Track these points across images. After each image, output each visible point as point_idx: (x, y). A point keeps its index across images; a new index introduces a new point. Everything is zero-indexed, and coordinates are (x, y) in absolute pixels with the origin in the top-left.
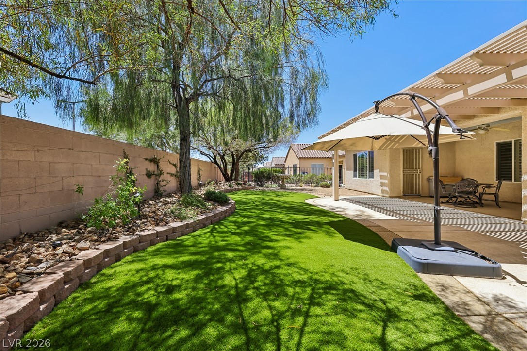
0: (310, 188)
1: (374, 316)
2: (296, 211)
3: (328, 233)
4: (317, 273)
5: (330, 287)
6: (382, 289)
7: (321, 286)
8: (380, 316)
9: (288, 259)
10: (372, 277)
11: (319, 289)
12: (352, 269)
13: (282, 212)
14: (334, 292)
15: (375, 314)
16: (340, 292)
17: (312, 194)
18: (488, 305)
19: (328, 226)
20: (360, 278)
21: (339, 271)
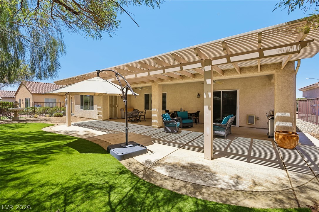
0: (46, 118)
1: (104, 192)
2: (36, 140)
3: (68, 153)
4: (66, 183)
5: (76, 189)
6: (105, 176)
7: (70, 190)
8: (107, 191)
9: (39, 181)
10: (100, 172)
11: (69, 193)
12: (88, 171)
13: (21, 143)
14: (80, 190)
15: (104, 191)
16: (83, 188)
17: (48, 123)
18: (144, 165)
19: (67, 147)
20: (93, 175)
21: (80, 176)
